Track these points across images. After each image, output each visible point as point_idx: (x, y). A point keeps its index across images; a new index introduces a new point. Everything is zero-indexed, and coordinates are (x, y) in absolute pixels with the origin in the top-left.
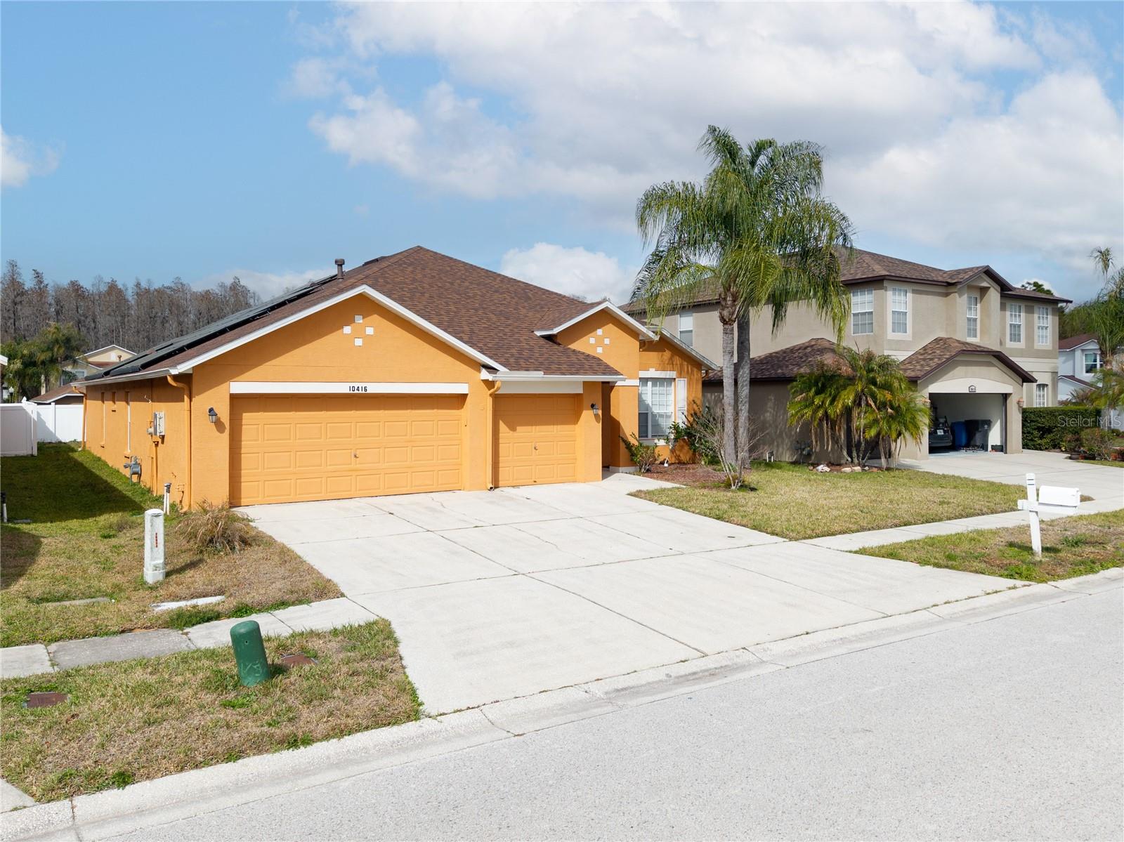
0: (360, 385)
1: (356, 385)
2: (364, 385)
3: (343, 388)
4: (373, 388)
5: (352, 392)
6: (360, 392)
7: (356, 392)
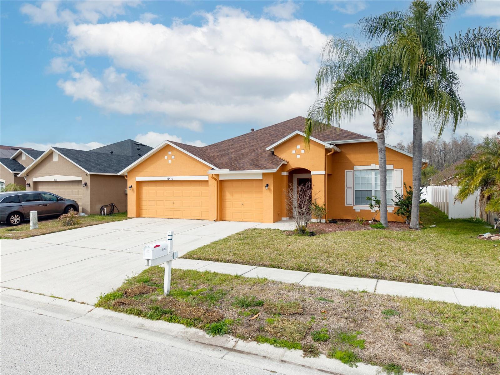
0: (170, 177)
1: (169, 177)
2: (171, 177)
3: (165, 178)
4: (175, 178)
5: (168, 180)
6: (170, 180)
7: (169, 180)
